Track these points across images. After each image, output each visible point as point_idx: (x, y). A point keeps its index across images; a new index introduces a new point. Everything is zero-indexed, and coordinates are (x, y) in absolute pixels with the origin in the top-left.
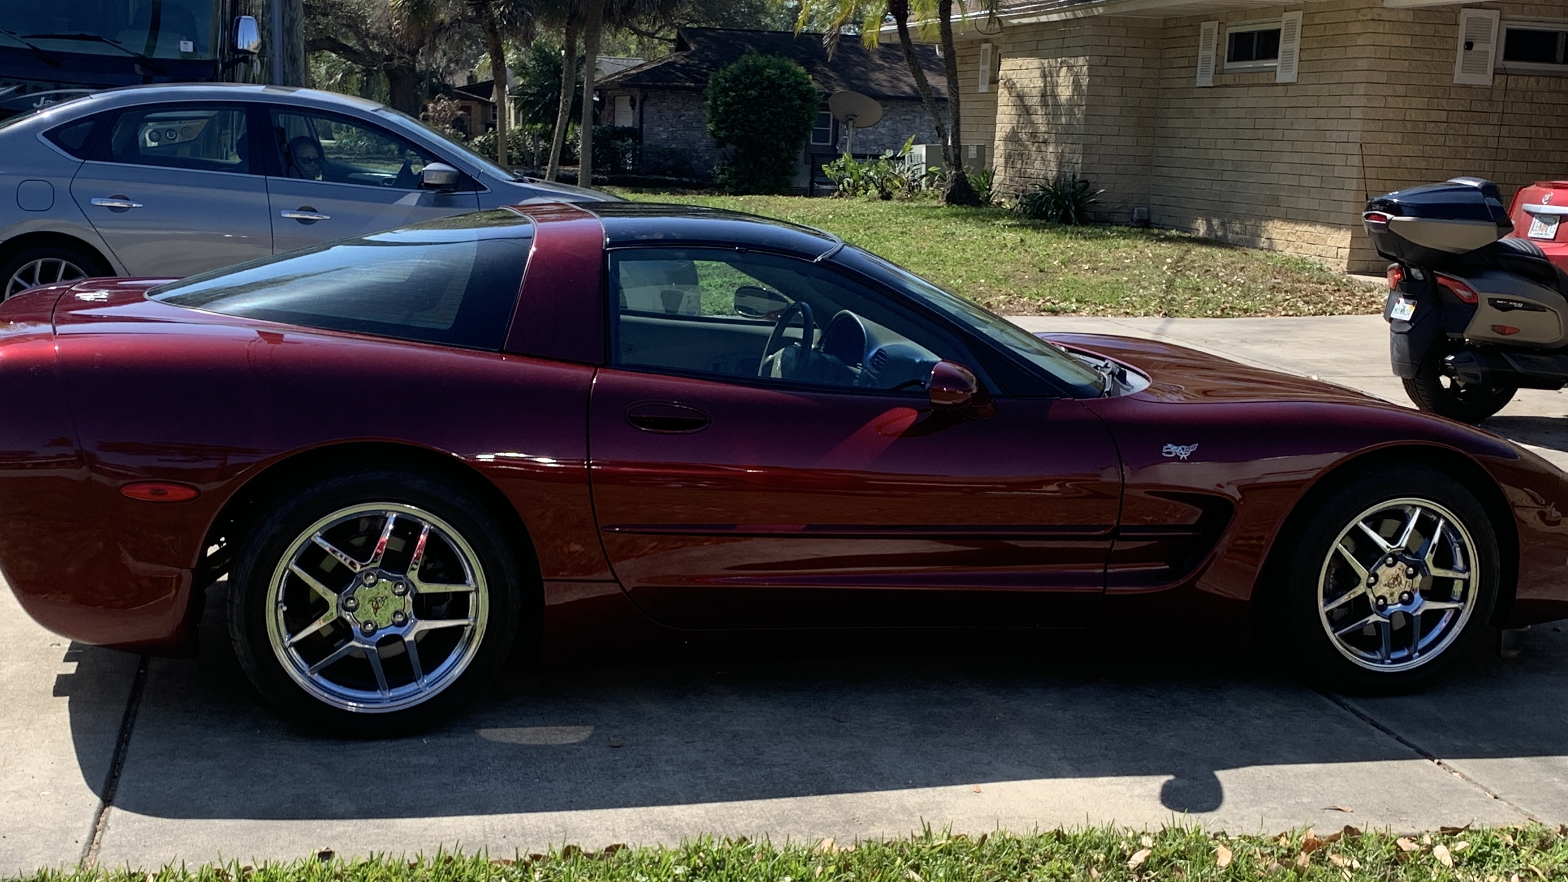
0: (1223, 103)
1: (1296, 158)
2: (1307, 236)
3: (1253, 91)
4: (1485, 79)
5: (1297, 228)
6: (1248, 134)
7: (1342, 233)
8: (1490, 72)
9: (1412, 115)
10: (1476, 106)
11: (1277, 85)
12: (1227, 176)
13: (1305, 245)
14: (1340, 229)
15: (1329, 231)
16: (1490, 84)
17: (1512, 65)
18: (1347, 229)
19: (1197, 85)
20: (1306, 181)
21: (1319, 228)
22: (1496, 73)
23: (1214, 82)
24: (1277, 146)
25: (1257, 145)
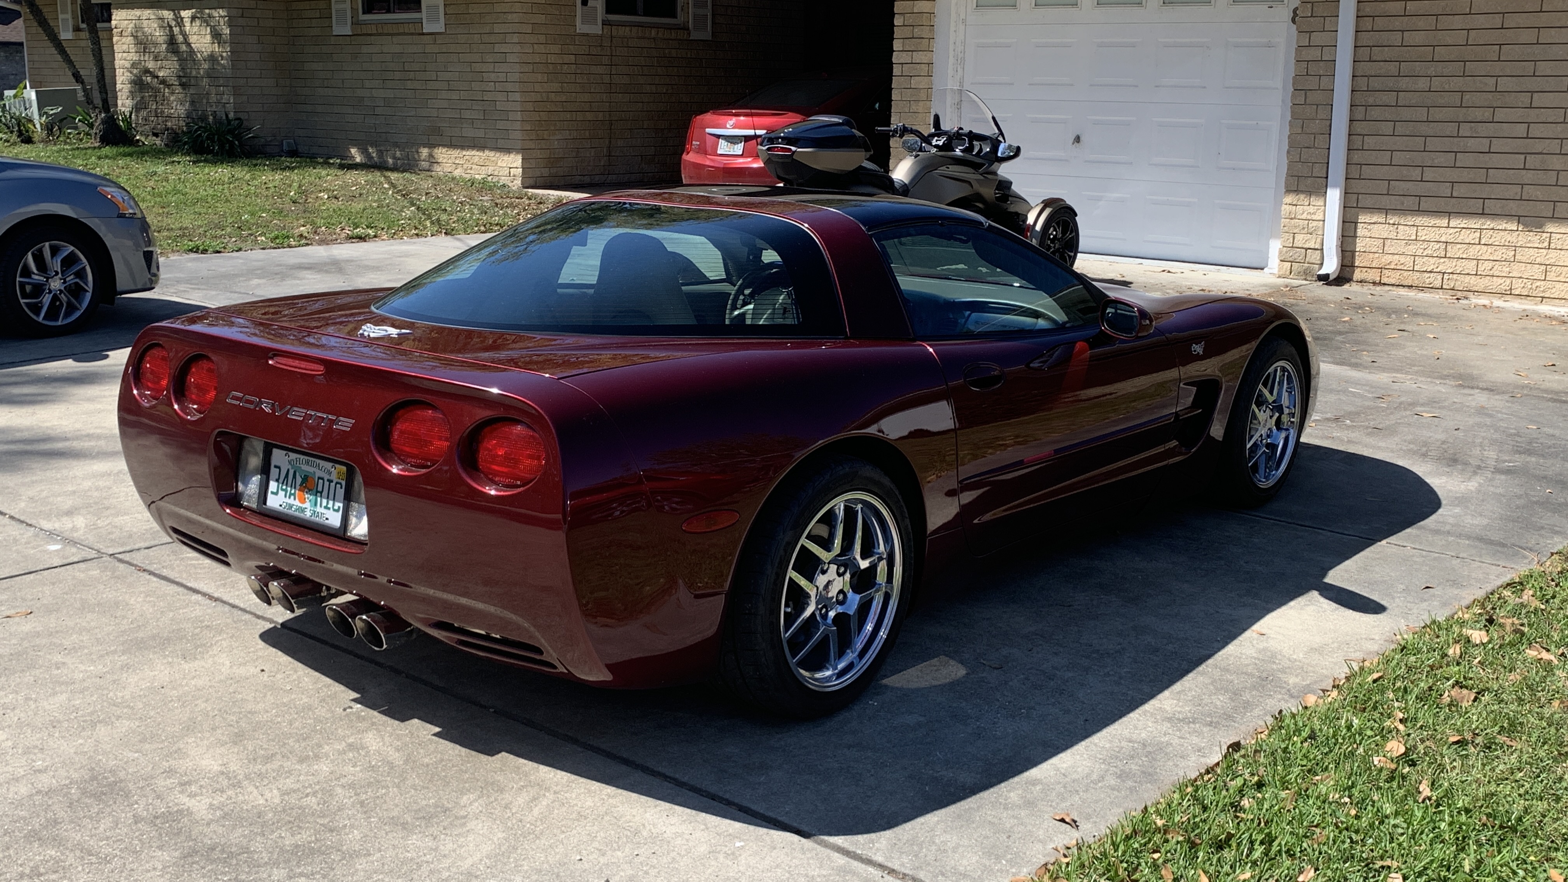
0: (365, 49)
1: (455, 96)
2: (476, 159)
3: (396, 39)
4: (596, 29)
5: (464, 153)
6: (398, 75)
7: (512, 156)
8: (600, 22)
9: (552, 59)
10: (594, 51)
11: (423, 34)
12: (378, 111)
13: (474, 167)
14: (510, 153)
15: (498, 154)
16: (601, 32)
17: (613, 17)
18: (518, 153)
19: (334, 33)
20: (467, 114)
21: (487, 152)
22: (605, 23)
23: (352, 31)
24: (431, 85)
25: (409, 84)
